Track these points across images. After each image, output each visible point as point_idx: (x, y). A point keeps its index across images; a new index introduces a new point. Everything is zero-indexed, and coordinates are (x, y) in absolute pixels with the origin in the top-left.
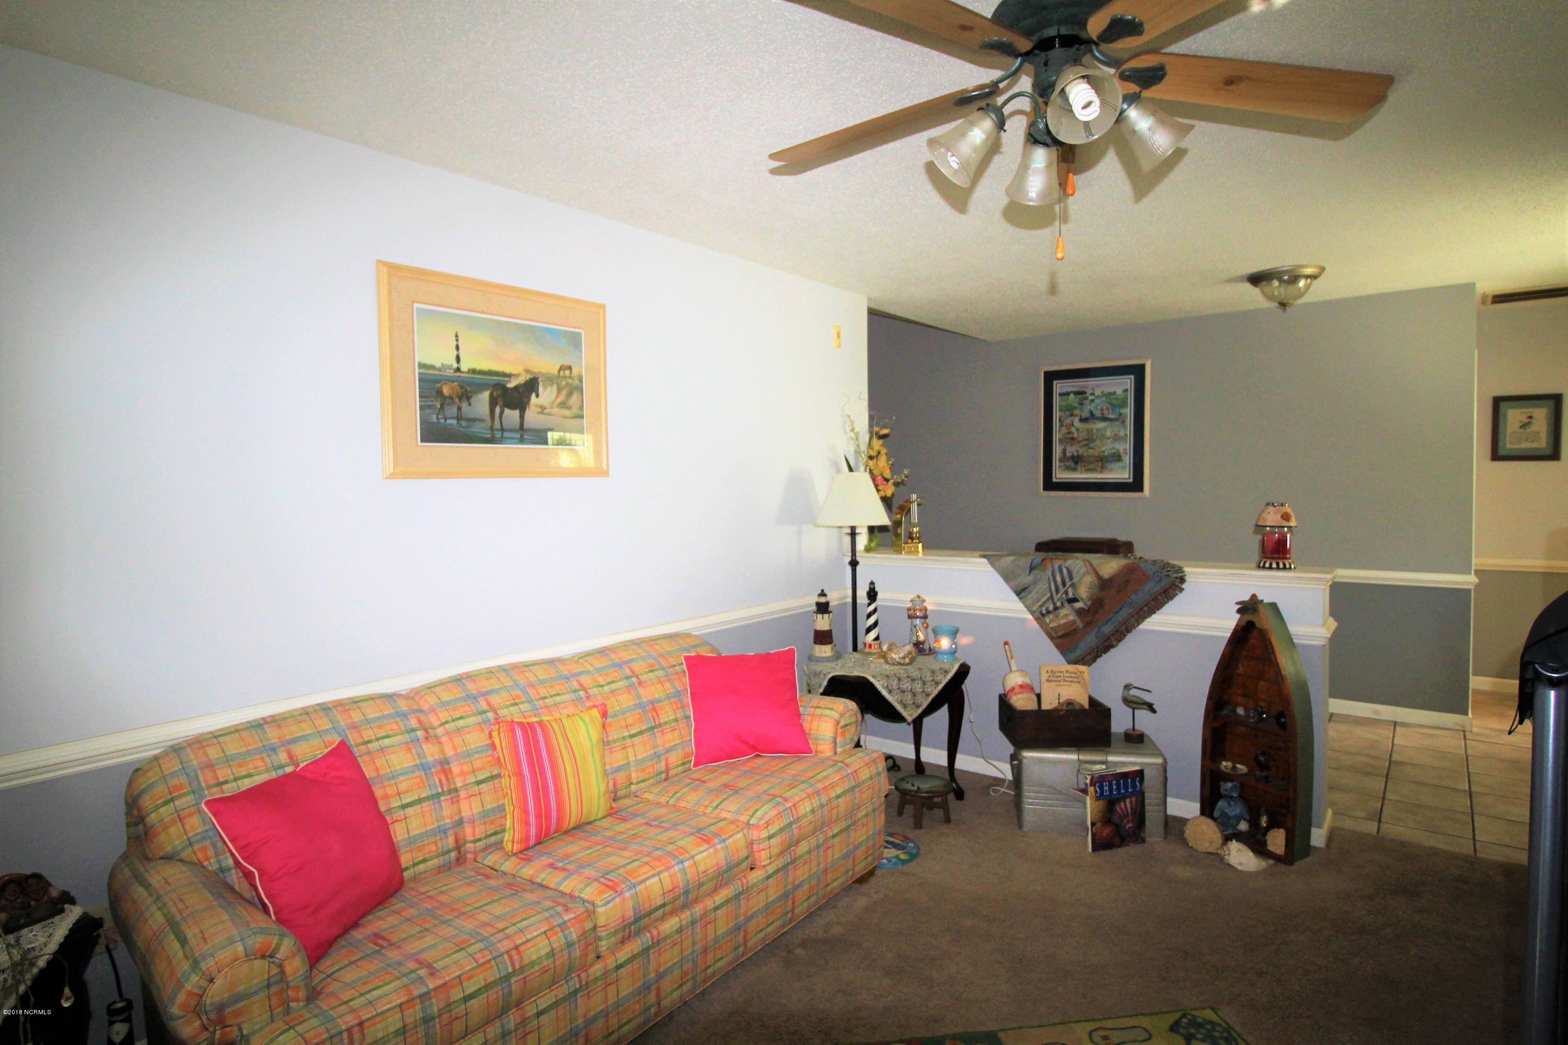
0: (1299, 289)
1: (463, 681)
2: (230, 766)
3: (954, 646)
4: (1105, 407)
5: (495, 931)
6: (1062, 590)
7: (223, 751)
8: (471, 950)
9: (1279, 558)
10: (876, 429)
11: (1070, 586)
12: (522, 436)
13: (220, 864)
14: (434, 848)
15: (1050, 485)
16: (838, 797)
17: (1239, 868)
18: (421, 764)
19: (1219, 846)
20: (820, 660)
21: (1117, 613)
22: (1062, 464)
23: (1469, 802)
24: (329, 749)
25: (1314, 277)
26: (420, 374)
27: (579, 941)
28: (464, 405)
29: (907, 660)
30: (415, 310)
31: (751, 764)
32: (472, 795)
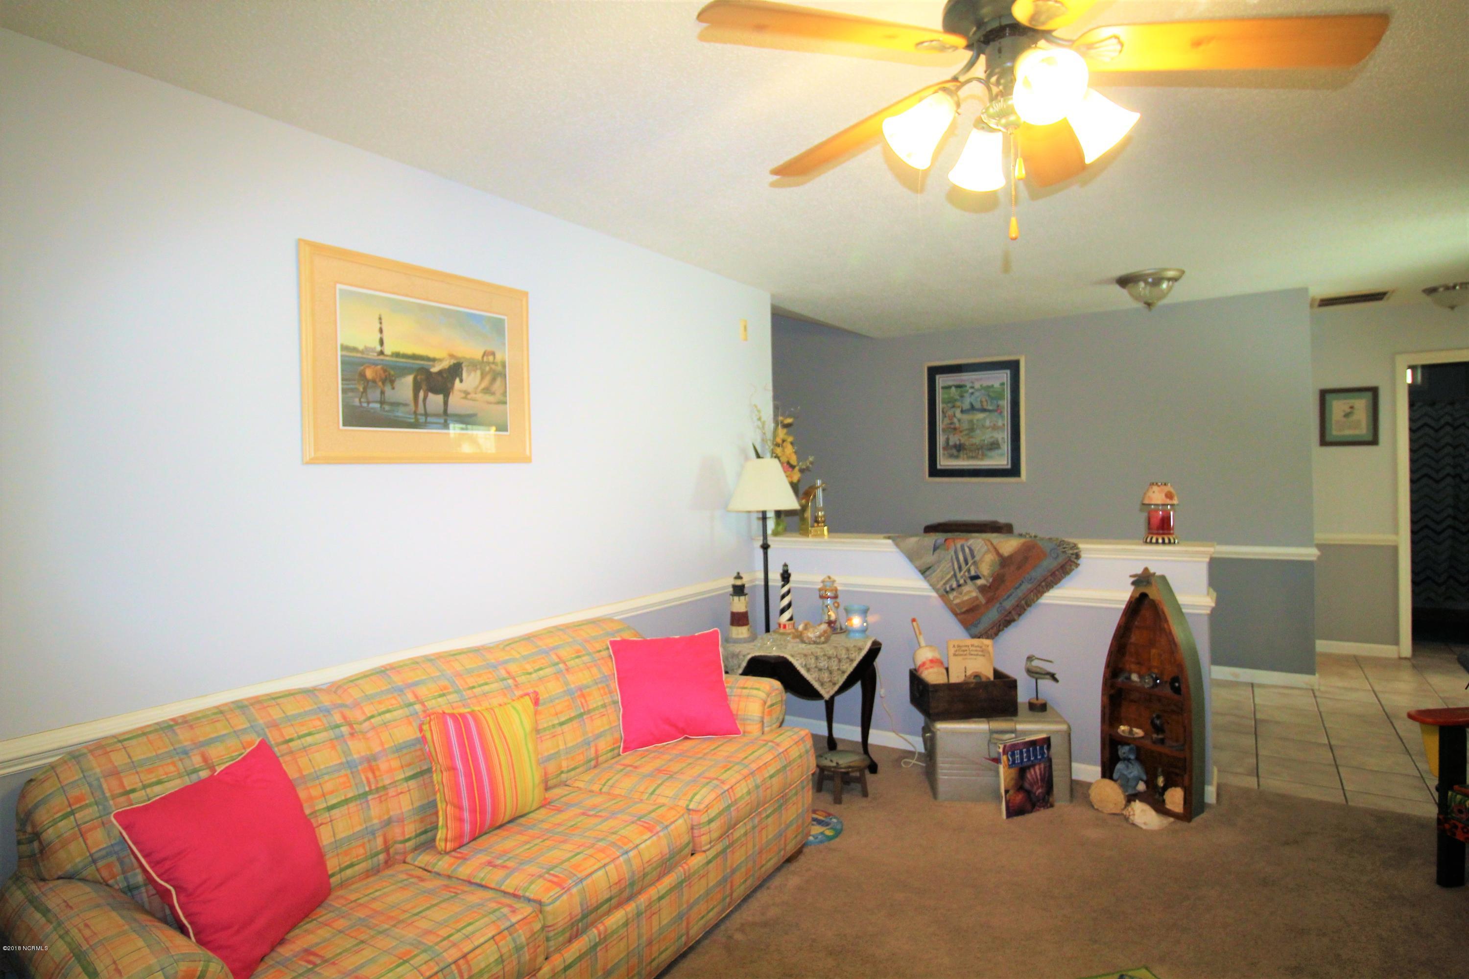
0: (1162, 291)
1: (388, 672)
2: (137, 773)
3: (865, 624)
4: (984, 400)
5: (439, 939)
6: (965, 568)
7: (129, 757)
8: (416, 961)
9: (1164, 534)
10: (780, 418)
11: (972, 564)
12: (446, 421)
13: (128, 882)
14: (361, 851)
15: (935, 472)
16: (771, 777)
17: (1144, 827)
18: (348, 762)
19: (1123, 807)
20: (737, 641)
21: (1017, 588)
22: (946, 452)
23: (1331, 755)
24: (249, 750)
25: (1175, 279)
26: (342, 356)
27: (528, 944)
28: (388, 389)
29: (823, 639)
30: (338, 292)
31: (680, 748)
32: (402, 793)
